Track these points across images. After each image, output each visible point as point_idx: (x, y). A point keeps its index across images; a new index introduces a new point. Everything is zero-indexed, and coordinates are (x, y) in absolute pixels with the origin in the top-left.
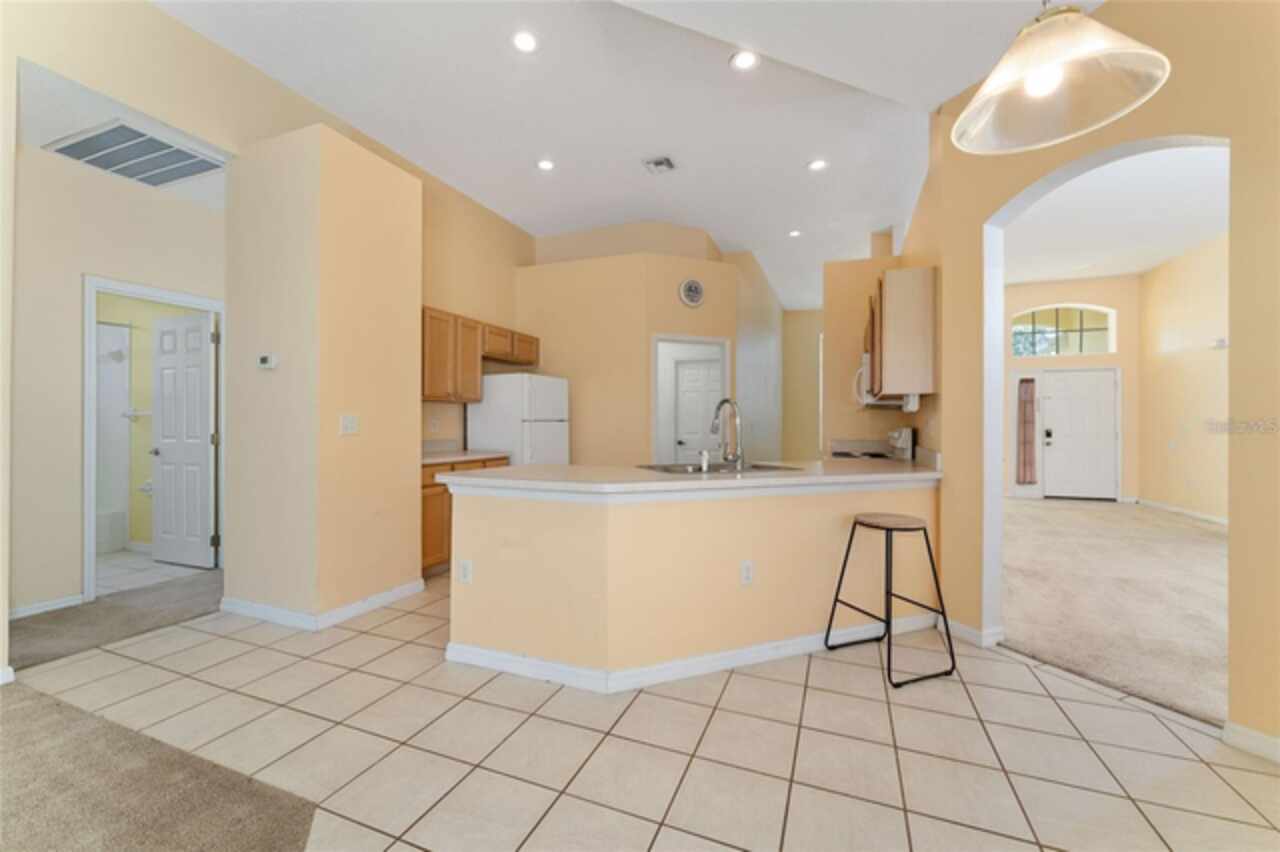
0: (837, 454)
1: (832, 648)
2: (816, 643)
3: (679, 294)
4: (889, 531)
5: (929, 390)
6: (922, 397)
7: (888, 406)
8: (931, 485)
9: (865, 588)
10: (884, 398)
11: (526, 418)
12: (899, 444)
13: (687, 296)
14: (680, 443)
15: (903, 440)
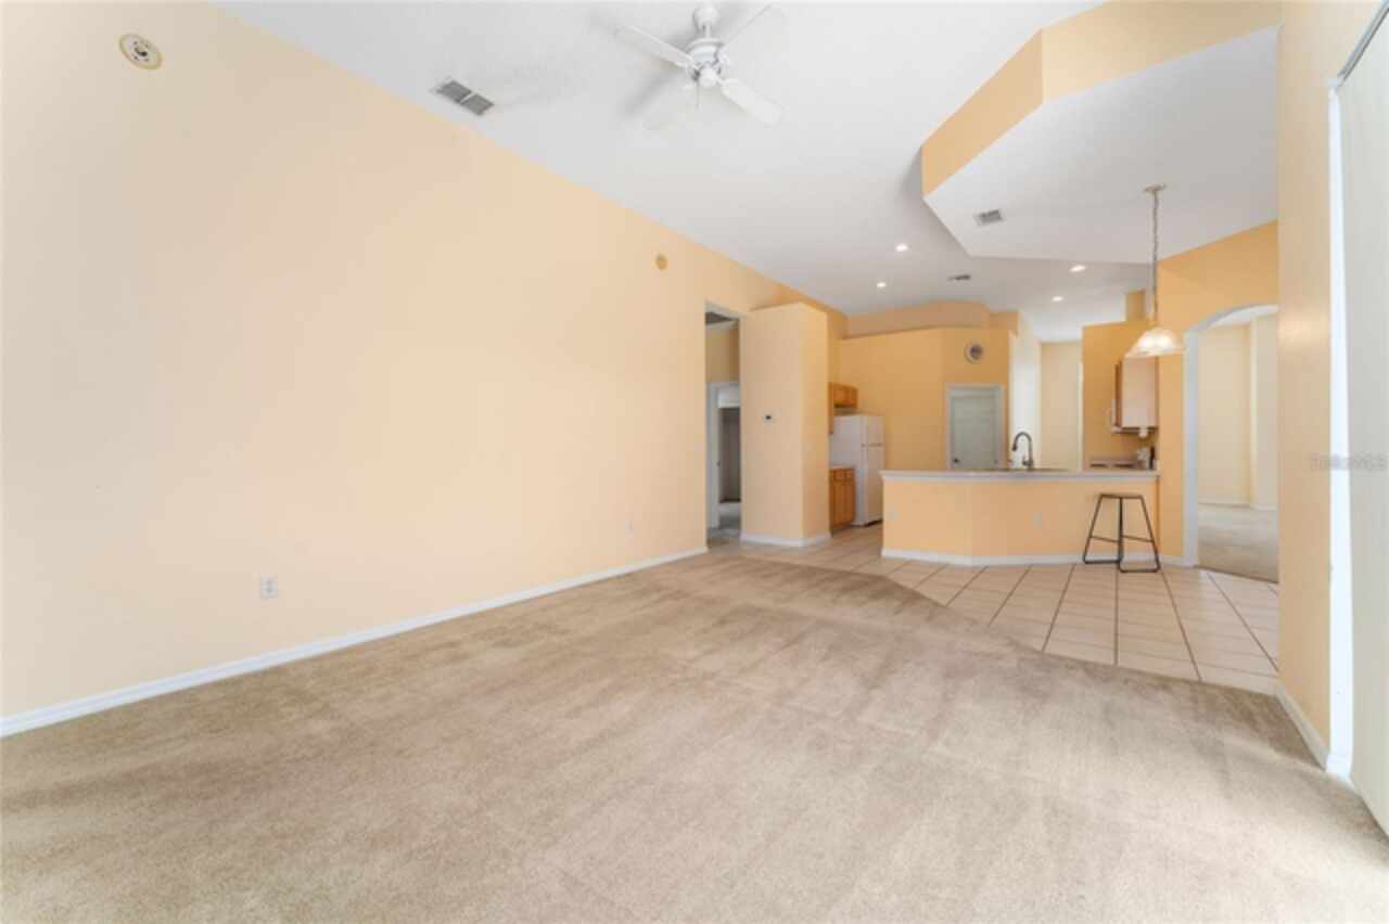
0: (1093, 466)
1: (1087, 563)
2: (1078, 559)
3: (965, 355)
4: (1121, 498)
5: (1153, 424)
6: (1150, 428)
7: (1131, 433)
8: (1154, 480)
9: (1106, 527)
10: (1125, 429)
11: (865, 442)
12: (1140, 458)
13: (973, 356)
14: (956, 461)
15: (1144, 454)
